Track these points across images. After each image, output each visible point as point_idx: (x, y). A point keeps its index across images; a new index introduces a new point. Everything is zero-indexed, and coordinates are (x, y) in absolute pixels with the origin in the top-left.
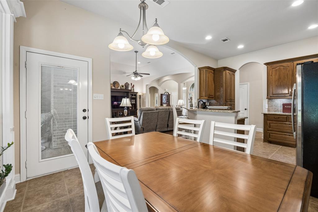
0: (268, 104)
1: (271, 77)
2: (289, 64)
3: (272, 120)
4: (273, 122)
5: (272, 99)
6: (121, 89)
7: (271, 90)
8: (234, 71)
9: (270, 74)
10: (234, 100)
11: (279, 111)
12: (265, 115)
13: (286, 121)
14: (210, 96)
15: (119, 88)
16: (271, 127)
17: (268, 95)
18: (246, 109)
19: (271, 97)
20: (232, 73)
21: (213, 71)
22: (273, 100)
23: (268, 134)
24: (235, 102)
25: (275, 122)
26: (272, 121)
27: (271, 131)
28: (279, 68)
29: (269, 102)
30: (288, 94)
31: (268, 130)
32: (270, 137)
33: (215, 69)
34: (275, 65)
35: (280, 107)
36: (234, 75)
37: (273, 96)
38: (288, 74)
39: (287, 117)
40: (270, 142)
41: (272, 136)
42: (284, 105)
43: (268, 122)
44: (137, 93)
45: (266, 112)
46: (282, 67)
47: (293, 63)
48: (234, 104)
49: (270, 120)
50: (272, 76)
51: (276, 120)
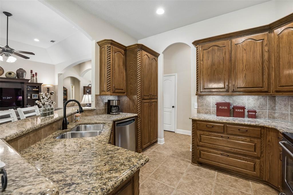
0: (197, 102)
1: (202, 63)
2: (225, 42)
3: (203, 129)
4: (205, 132)
5: (203, 95)
6: (7, 78)
7: (202, 82)
8: (156, 55)
9: (200, 57)
10: (157, 95)
11: (210, 112)
12: (194, 121)
13: (223, 133)
14: (117, 91)
15: (4, 76)
16: (202, 141)
17: (197, 90)
18: (173, 107)
19: (201, 92)
20: (153, 57)
21: (123, 51)
22: (204, 97)
23: (198, 151)
24: (157, 99)
25: (207, 133)
26: (203, 131)
27: (202, 146)
28: (213, 50)
29: (199, 100)
30: (224, 88)
31: (198, 146)
32: (200, 157)
33: (126, 47)
34: (206, 45)
35: (212, 107)
36: (157, 61)
37: (205, 92)
38: (224, 58)
39: (224, 126)
40: (201, 164)
41: (203, 154)
42: (218, 105)
43: (199, 132)
44: (41, 84)
45: (196, 116)
46: (216, 48)
47: (230, 42)
48: (157, 102)
49: (200, 130)
50: (203, 60)
51: (209, 130)
